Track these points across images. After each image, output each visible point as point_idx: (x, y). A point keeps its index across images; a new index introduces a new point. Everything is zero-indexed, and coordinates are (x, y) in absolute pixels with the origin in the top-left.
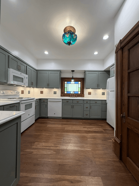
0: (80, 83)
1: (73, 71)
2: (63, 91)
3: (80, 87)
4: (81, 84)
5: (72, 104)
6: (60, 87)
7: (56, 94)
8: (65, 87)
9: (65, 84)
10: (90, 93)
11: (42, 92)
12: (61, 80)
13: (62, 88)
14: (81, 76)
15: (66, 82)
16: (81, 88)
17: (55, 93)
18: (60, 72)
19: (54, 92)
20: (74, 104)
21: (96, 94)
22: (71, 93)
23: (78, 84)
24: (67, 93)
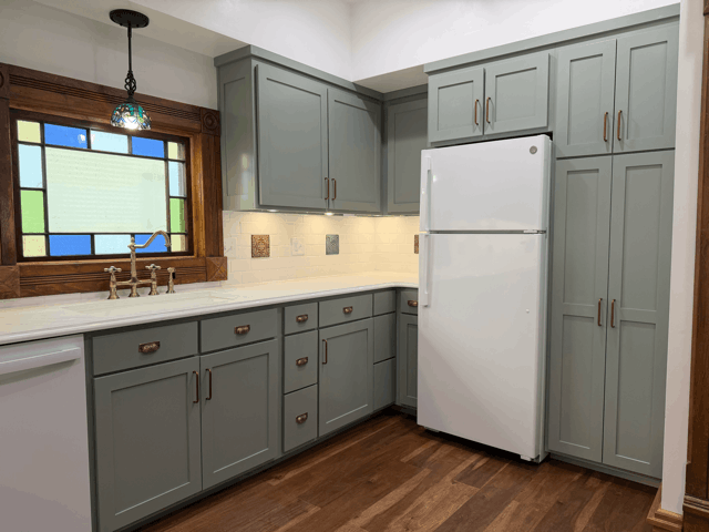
1: (130, 19)
4: (187, 163)
5: (190, 366)
8: (17, 189)
10: (260, 248)
16: (189, 198)
20: (209, 361)
22: (97, 252)
23: (166, 160)
24: (48, 258)
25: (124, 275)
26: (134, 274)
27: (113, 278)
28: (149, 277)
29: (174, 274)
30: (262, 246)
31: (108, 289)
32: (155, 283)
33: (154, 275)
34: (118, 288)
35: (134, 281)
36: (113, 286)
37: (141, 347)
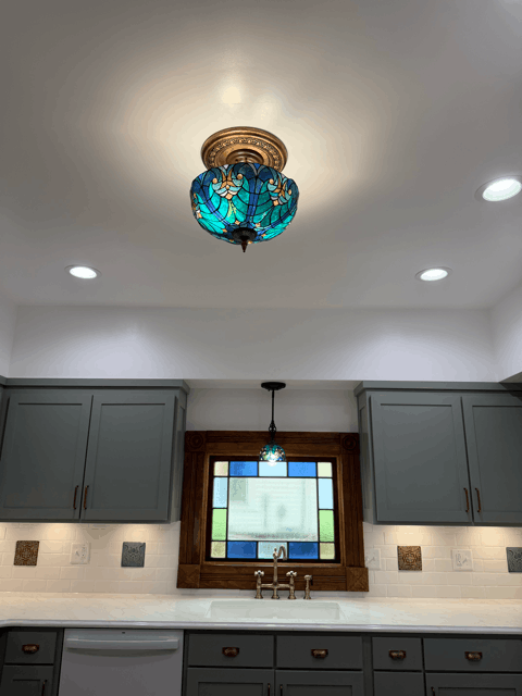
0: (325, 469)
1: (273, 386)
2: (200, 536)
3: (327, 500)
4: (334, 478)
5: (266, 677)
6: (175, 511)
7: (140, 564)
8: (210, 509)
9: (212, 477)
10: (409, 560)
11: (26, 554)
12: (186, 449)
13: (194, 512)
14: (331, 419)
15: (220, 468)
16: (336, 510)
17: (134, 556)
18: (182, 391)
19: (125, 545)
20: (283, 677)
21: (459, 563)
22: (260, 557)
23: (317, 478)
24: (226, 559)
25: (268, 578)
26: (276, 579)
27: (259, 581)
28: (288, 582)
29: (311, 582)
30: (411, 559)
31: (255, 588)
32: (292, 588)
33: (292, 581)
34: (262, 589)
35: (275, 584)
36: (259, 587)
37: (224, 649)
